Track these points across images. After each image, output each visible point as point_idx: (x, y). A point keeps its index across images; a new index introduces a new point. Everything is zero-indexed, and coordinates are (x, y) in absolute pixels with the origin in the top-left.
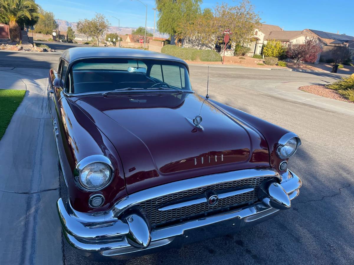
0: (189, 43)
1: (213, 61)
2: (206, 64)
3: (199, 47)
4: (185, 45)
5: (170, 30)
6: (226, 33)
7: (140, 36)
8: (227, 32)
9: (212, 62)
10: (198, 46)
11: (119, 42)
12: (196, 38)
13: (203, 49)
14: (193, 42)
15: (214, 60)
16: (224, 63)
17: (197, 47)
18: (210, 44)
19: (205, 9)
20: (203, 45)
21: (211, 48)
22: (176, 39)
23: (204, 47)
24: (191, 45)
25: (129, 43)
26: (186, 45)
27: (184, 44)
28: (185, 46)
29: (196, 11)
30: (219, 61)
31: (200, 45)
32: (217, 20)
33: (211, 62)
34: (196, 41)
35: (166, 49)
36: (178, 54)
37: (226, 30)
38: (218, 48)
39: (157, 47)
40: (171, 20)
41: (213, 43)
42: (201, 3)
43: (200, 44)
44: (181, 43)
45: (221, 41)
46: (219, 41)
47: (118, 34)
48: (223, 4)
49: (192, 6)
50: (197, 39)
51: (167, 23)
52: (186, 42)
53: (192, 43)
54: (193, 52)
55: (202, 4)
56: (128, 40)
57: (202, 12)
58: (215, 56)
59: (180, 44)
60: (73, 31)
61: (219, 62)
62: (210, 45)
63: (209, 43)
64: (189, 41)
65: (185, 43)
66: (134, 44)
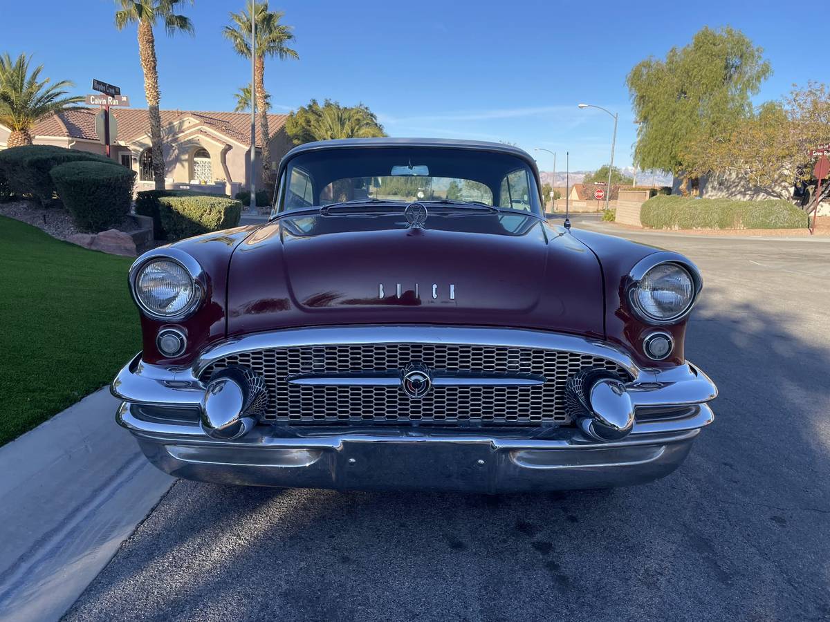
0: (719, 189)
1: (784, 227)
2: (760, 235)
3: (748, 197)
4: (709, 194)
5: (665, 161)
6: (821, 154)
7: (596, 183)
8: (823, 152)
9: (780, 230)
10: (744, 194)
11: (552, 201)
12: (740, 176)
13: (759, 199)
14: (730, 185)
15: (786, 225)
16: (816, 232)
17: (742, 196)
18: (777, 187)
19: (763, 106)
20: (757, 190)
21: (780, 196)
22: (684, 182)
23: (761, 196)
24: (724, 194)
25: (574, 203)
26: (712, 194)
27: (707, 193)
28: (710, 196)
29: (739, 111)
30: (803, 227)
31: (749, 192)
32: (795, 126)
33: (776, 230)
34: (739, 183)
35: (654, 206)
36: (684, 214)
37: (819, 148)
38: (802, 196)
39: (636, 205)
40: (668, 138)
41: (787, 184)
42: (755, 92)
43: (750, 189)
44: (696, 189)
45: (807, 177)
46: (800, 177)
47: (551, 185)
48: (810, 86)
49: (727, 102)
50: (741, 179)
51: (658, 146)
52: (712, 187)
53: (728, 188)
54: (724, 209)
55: (757, 93)
56: (574, 195)
57: (756, 112)
58: (790, 215)
59: (695, 192)
60: (459, 188)
61: (800, 229)
62: (777, 189)
63: (775, 185)
64: (720, 184)
65: (710, 189)
66: (585, 203)
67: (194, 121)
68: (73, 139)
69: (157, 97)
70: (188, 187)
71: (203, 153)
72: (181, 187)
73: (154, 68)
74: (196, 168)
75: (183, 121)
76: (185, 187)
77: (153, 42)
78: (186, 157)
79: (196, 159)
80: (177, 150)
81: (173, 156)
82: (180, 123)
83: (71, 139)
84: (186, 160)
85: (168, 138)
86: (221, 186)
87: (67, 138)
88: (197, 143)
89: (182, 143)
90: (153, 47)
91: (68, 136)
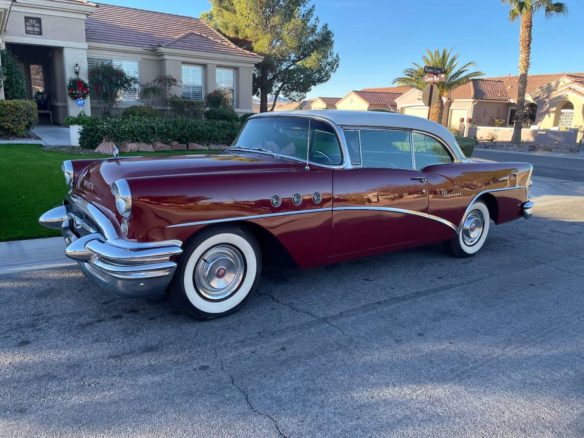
67: (568, 80)
68: (476, 100)
69: (527, 66)
70: (544, 133)
71: (569, 106)
72: (539, 132)
73: (529, 45)
74: (561, 118)
75: (559, 82)
76: (541, 133)
77: (531, 26)
78: (554, 109)
79: (562, 111)
80: (548, 105)
81: (545, 109)
82: (557, 83)
83: (474, 100)
84: (553, 112)
85: (543, 96)
86: (573, 132)
87: (472, 100)
88: (565, 99)
89: (553, 99)
90: (530, 30)
91: (473, 98)
